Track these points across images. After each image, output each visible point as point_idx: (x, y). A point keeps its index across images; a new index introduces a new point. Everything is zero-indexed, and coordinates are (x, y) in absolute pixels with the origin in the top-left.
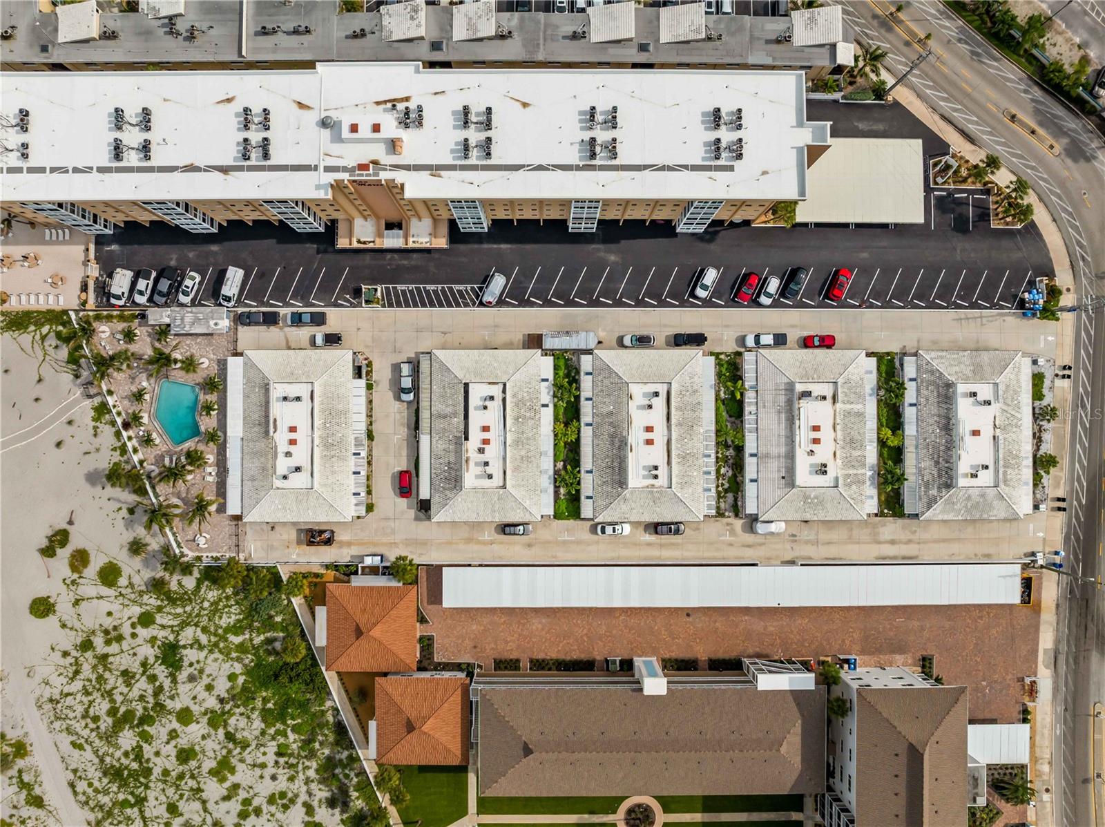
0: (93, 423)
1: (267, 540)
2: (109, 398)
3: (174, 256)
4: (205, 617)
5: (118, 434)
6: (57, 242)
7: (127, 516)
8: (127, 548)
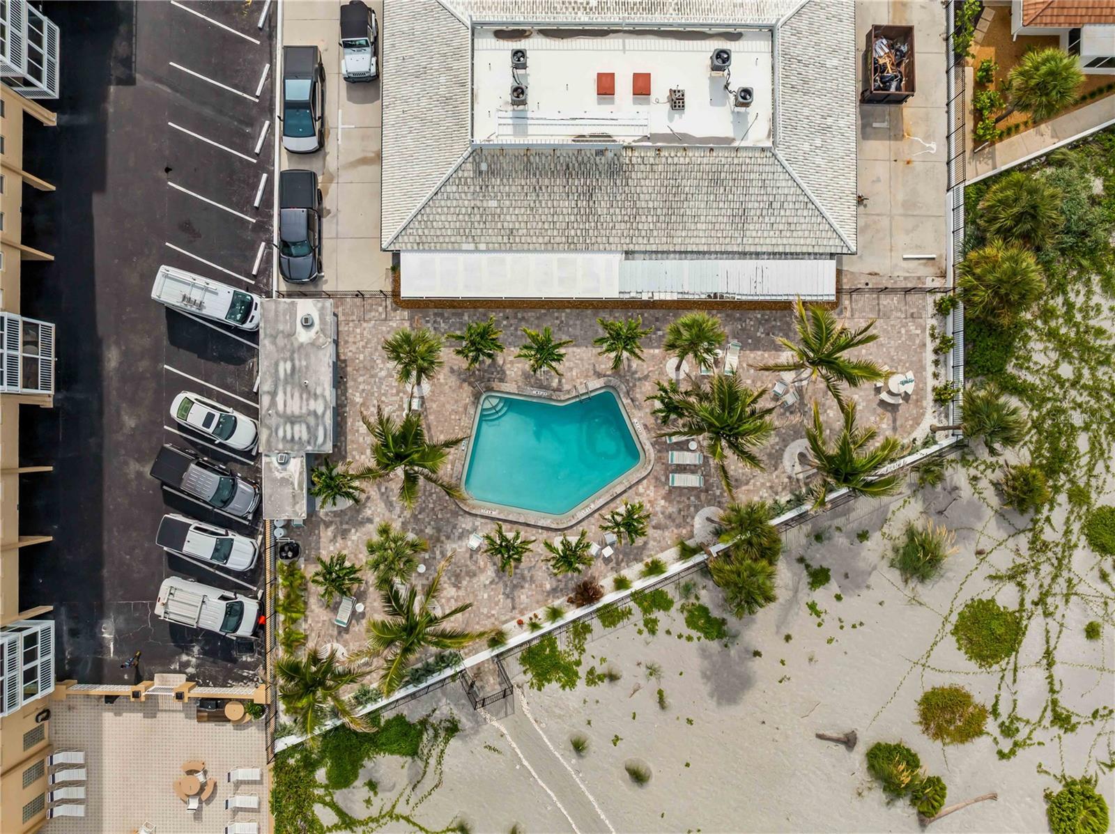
0: (581, 684)
1: (891, 217)
2: (512, 642)
3: (133, 467)
4: (1099, 374)
5: (611, 616)
6: (92, 783)
7: (833, 587)
8: (919, 587)
